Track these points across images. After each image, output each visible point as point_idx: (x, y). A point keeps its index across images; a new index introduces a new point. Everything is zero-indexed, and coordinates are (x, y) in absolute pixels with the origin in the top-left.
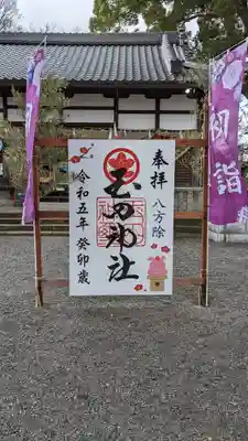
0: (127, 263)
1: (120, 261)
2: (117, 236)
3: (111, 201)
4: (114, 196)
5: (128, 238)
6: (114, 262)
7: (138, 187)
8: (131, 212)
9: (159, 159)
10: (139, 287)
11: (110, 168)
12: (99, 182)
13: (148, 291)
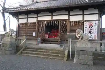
0: (91, 36)
1: (90, 35)
2: (90, 32)
3: (89, 28)
4: (90, 28)
5: (91, 33)
6: (89, 36)
7: (93, 27)
8: (92, 30)
9: (95, 24)
10: (93, 39)
11: (89, 25)
12: (88, 26)
13: (94, 39)
